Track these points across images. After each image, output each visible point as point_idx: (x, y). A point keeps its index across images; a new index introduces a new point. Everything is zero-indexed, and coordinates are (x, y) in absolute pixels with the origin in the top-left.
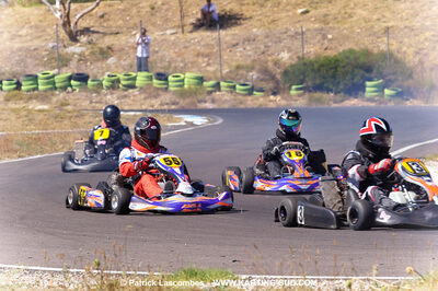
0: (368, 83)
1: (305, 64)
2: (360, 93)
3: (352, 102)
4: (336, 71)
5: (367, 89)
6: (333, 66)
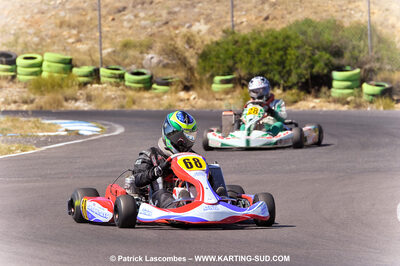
0: (336, 74)
1: (236, 42)
2: (324, 89)
3: (311, 104)
4: (286, 54)
5: (335, 84)
6: (280, 45)
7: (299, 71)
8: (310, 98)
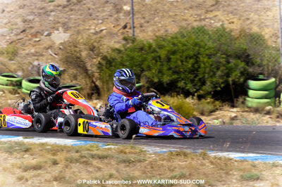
0: (252, 83)
5: (251, 93)
6: (191, 53)
7: (214, 80)
8: (226, 108)
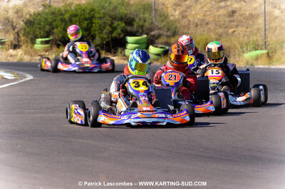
0: (130, 39)
1: (53, 13)
2: (120, 50)
5: (129, 46)
6: (87, 16)
7: (102, 35)
